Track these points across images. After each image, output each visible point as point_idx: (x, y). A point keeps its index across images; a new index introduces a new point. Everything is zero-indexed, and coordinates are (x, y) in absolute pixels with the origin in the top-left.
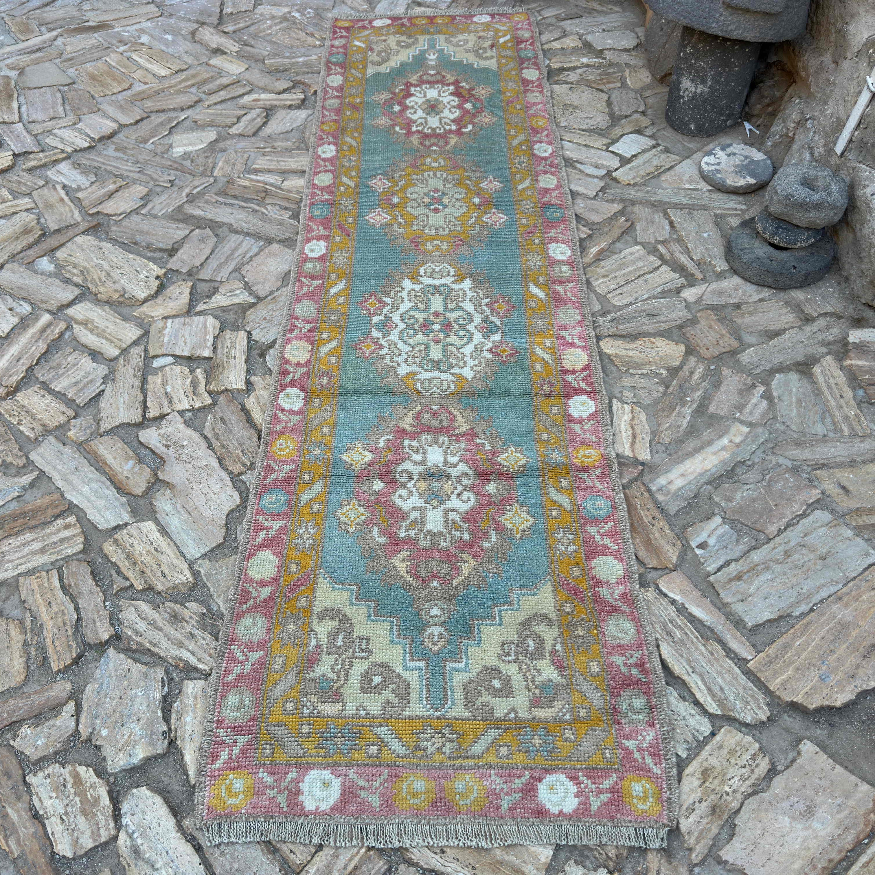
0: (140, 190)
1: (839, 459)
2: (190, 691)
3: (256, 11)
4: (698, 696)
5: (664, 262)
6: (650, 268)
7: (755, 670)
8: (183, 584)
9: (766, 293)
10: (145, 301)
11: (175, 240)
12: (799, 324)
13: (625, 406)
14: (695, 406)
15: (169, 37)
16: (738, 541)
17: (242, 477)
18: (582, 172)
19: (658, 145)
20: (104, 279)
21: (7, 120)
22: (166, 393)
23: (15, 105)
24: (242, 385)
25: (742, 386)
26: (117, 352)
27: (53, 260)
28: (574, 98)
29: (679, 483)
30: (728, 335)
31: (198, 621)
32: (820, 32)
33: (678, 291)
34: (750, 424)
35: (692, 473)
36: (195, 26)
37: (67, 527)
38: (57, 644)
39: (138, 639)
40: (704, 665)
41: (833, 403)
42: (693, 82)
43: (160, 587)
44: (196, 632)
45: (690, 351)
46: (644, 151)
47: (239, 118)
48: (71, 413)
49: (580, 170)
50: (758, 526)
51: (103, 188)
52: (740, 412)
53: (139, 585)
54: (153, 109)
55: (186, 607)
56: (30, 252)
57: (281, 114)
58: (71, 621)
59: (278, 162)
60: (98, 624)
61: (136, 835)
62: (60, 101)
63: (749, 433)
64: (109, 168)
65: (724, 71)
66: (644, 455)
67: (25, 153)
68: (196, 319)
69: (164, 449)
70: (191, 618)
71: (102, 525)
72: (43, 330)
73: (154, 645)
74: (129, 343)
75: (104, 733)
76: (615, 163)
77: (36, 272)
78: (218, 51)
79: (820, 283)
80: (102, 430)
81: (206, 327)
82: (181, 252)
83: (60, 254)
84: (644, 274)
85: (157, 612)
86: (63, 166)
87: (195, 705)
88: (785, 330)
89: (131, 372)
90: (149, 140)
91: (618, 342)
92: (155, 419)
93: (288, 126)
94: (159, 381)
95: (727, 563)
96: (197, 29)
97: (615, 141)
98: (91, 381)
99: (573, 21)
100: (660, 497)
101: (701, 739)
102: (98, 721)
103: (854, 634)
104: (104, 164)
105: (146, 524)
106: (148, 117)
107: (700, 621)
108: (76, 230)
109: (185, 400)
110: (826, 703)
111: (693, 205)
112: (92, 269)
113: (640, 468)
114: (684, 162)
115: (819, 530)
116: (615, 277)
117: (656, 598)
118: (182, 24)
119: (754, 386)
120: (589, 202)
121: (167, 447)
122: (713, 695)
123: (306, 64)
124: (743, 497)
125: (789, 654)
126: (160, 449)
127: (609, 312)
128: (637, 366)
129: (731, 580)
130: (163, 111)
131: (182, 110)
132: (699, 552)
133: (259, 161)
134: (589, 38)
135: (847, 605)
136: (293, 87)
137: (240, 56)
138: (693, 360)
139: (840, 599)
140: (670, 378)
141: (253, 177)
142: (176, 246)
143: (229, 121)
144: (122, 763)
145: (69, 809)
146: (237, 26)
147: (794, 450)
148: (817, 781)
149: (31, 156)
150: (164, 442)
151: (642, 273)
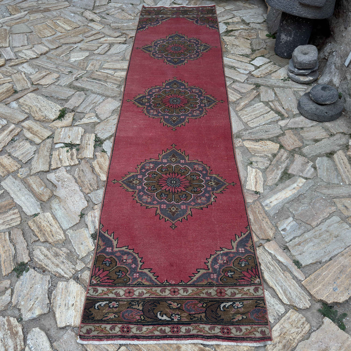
0: (56, 75)
1: (343, 194)
2: (60, 286)
3: (109, 5)
4: (279, 295)
5: (272, 109)
6: (266, 112)
7: (305, 285)
8: (60, 240)
9: (315, 123)
10: (54, 120)
11: (68, 96)
12: (328, 136)
13: (253, 169)
14: (283, 170)
15: (73, 15)
16: (299, 228)
17: (89, 195)
18: (239, 72)
19: (271, 62)
20: (38, 111)
21: (4, 46)
22: (60, 159)
23: (8, 40)
24: (91, 156)
25: (303, 162)
26: (41, 141)
27: (18, 103)
28: (237, 42)
29: (275, 203)
30: (298, 140)
31: (66, 256)
32: (339, 16)
33: (277, 121)
34: (306, 179)
35: (280, 199)
36: (83, 10)
37: (14, 214)
38: (6, 263)
39: (40, 263)
40: (283, 282)
41: (342, 171)
42: (286, 36)
43: (50, 241)
44: (65, 261)
45: (281, 147)
46: (265, 64)
47: (98, 47)
48: (19, 166)
49: (238, 71)
50: (308, 222)
51: (41, 74)
52: (302, 173)
53: (42, 240)
54: (63, 43)
55: (61, 250)
56: (9, 99)
57: (116, 46)
58: (12, 254)
59: (113, 65)
60: (24, 256)
61: (32, 349)
62: (26, 39)
63: (306, 182)
64: (43, 66)
65: (299, 31)
66: (261, 190)
67: (10, 59)
68: (75, 128)
69: (57, 182)
70: (63, 255)
71: (29, 214)
72: (11, 131)
73: (47, 266)
74: (46, 137)
75: (22, 303)
76: (253, 68)
77: (10, 108)
78: (92, 20)
79: (337, 120)
80: (32, 173)
81: (78, 132)
82: (71, 100)
83: (21, 100)
84: (263, 114)
85: (49, 251)
86: (25, 65)
87: (62, 292)
88: (322, 139)
89: (46, 149)
90: (61, 55)
91: (251, 142)
92: (54, 169)
93: (118, 51)
94: (57, 153)
95: (294, 238)
96: (84, 12)
97: (253, 60)
98: (29, 153)
99: (238, 11)
100: (266, 209)
101: (280, 315)
102: (20, 298)
103: (348, 270)
104: (42, 64)
105: (47, 213)
106: (61, 46)
107: (282, 263)
108: (29, 91)
109: (67, 161)
110: (335, 301)
111: (285, 86)
112: (33, 107)
113: (258, 195)
114: (282, 69)
115: (335, 225)
116: (251, 115)
117: (263, 252)
118: (78, 10)
119: (308, 162)
120: (241, 84)
121: (58, 181)
122: (286, 295)
123: (127, 26)
124: (302, 209)
125: (320, 278)
126: (55, 182)
127: (248, 130)
128: (258, 152)
129: (296, 245)
130: (68, 44)
131: (75, 43)
132: (282, 232)
133: (105, 65)
134: (244, 18)
135: (345, 258)
136: (122, 35)
137: (101, 23)
138: (282, 151)
139: (343, 255)
140: (272, 158)
141: (103, 71)
142: (69, 98)
143: (94, 48)
144: (29, 317)
145: (5, 336)
146: (100, 11)
147: (325, 190)
148: (331, 335)
149: (13, 60)
150: (57, 179)
151: (262, 114)
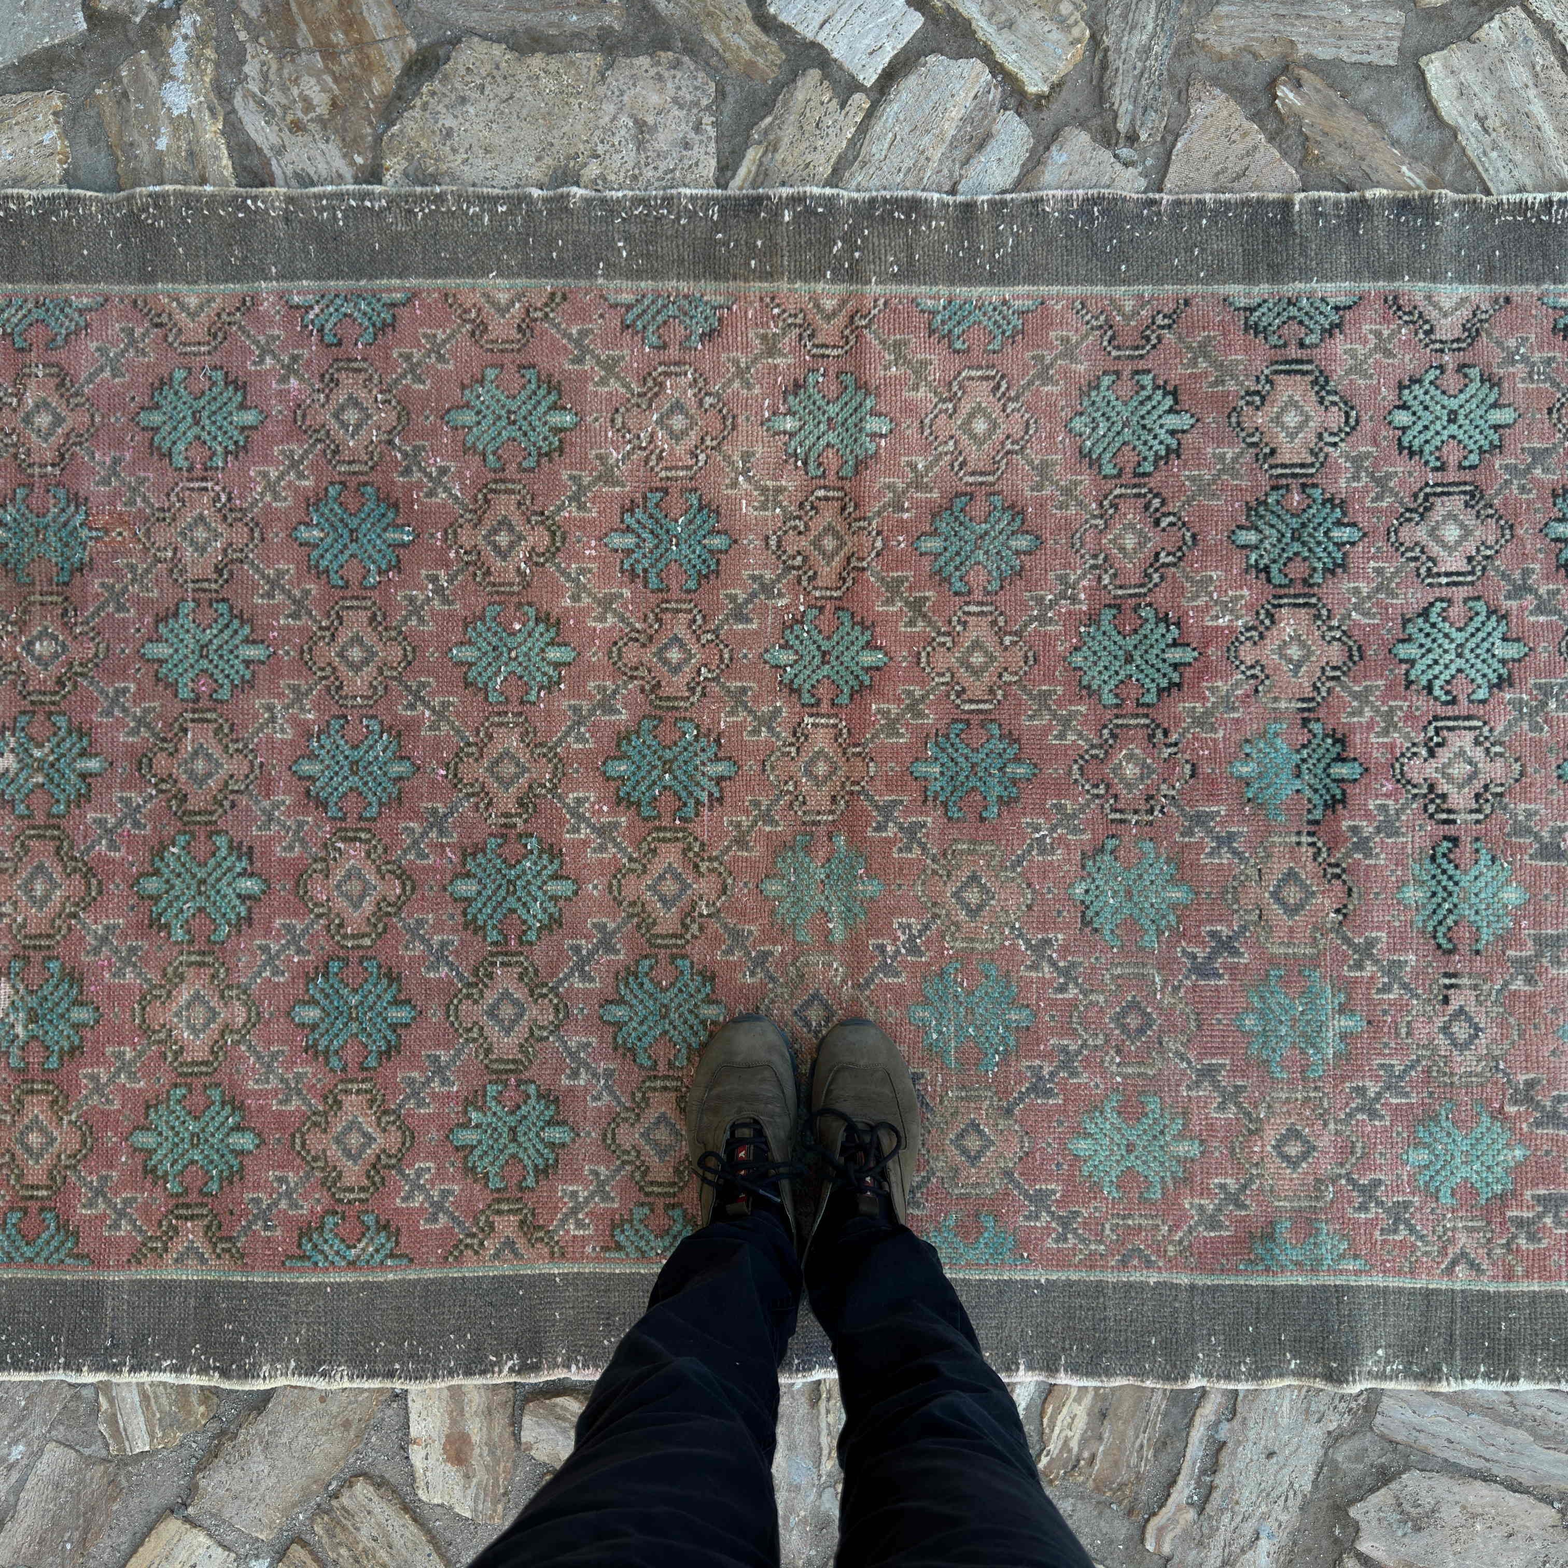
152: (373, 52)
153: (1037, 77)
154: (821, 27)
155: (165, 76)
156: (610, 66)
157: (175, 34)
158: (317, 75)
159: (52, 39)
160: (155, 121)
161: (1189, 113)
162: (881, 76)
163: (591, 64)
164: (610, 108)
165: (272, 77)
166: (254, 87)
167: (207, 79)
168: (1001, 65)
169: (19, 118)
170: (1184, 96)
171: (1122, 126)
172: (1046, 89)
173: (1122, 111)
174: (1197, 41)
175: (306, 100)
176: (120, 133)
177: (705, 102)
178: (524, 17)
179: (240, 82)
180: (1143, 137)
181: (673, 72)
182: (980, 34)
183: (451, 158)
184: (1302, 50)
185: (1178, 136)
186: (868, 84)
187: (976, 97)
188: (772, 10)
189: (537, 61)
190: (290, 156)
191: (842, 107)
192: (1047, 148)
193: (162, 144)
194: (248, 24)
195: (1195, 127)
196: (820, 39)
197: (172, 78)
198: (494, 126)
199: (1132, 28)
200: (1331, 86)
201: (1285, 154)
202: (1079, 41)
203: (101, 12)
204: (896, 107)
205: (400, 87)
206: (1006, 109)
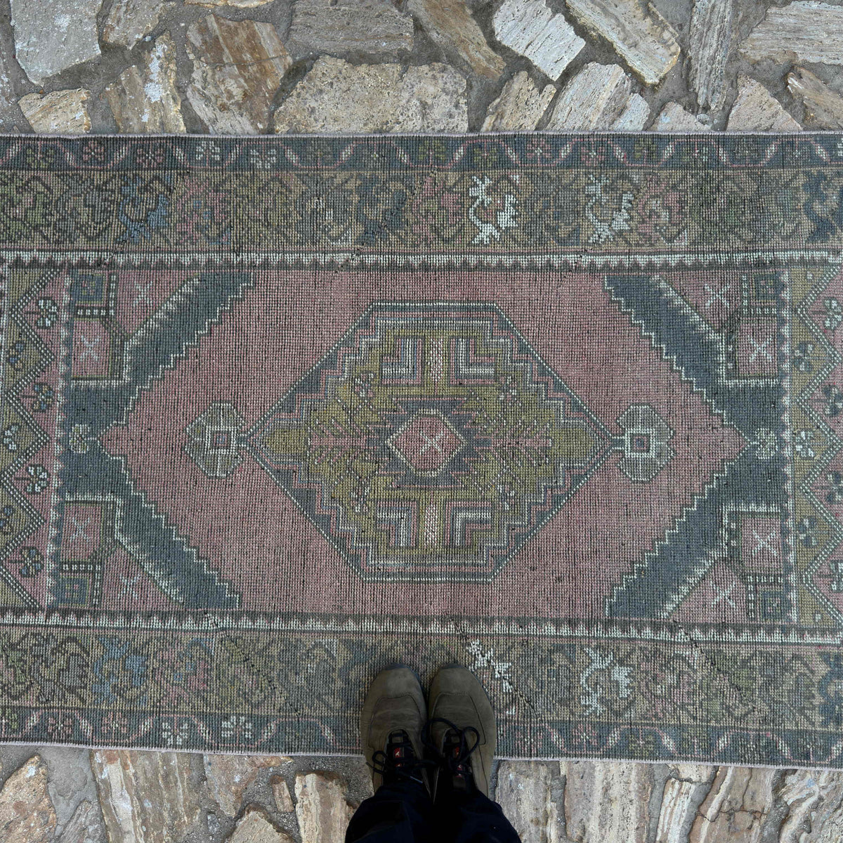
152: (267, 65)
153: (652, 74)
154: (527, 48)
155: (147, 79)
156: (405, 71)
157: (152, 56)
158: (235, 78)
159: (81, 59)
160: (141, 104)
161: (738, 94)
162: (562, 75)
163: (395, 70)
164: (406, 95)
165: (209, 79)
166: (199, 86)
167: (171, 81)
168: (631, 68)
169: (61, 105)
170: (735, 84)
171: (701, 101)
172: (657, 81)
173: (701, 92)
174: (741, 53)
175: (229, 92)
176: (121, 112)
177: (460, 91)
178: (355, 44)
179: (190, 82)
180: (713, 107)
181: (442, 74)
182: (618, 51)
183: (314, 124)
184: (801, 58)
185: (732, 106)
186: (555, 79)
187: (617, 86)
188: (498, 39)
189: (363, 69)
190: (220, 124)
191: (540, 92)
192: (658, 114)
193: (145, 118)
194: (195, 50)
195: (742, 101)
196: (526, 55)
197: (151, 81)
198: (339, 106)
199: (704, 46)
200: (818, 78)
201: (794, 117)
202: (675, 54)
203: (109, 44)
204: (571, 92)
205: (283, 84)
206: (634, 92)
